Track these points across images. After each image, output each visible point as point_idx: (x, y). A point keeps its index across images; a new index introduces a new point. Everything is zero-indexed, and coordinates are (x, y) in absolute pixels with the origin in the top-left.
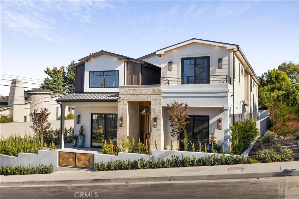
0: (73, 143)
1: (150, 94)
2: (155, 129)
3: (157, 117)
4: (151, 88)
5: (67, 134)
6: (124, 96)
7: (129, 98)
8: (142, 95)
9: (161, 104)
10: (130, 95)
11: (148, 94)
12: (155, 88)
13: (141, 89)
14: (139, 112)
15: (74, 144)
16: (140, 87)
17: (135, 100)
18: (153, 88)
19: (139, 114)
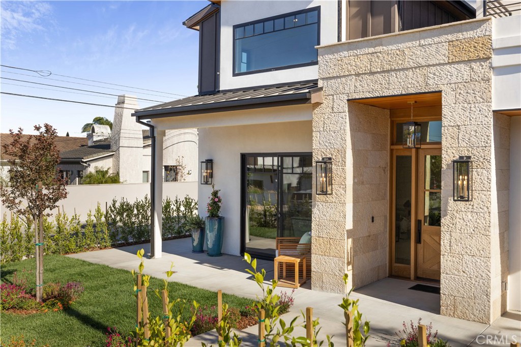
0: (193, 240)
1: (440, 64)
2: (461, 204)
3: (470, 157)
4: (443, 38)
5: (192, 212)
6: (333, 81)
7: (353, 88)
8: (403, 69)
9: (488, 101)
10: (358, 75)
11: (429, 66)
12: (460, 36)
13: (401, 46)
14: (392, 144)
15: (195, 243)
16: (397, 40)
17: (377, 95)
18: (450, 37)
19: (392, 150)
